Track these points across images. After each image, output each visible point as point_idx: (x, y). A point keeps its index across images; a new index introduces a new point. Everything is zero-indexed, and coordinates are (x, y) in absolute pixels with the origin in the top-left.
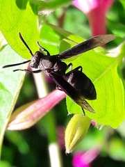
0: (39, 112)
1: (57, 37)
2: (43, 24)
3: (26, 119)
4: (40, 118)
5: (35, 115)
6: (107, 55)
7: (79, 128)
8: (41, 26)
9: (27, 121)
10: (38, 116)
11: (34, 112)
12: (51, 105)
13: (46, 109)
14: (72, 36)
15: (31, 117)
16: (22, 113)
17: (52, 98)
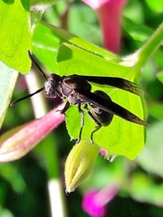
0: (32, 139)
1: (57, 40)
2: (36, 23)
3: (15, 148)
4: (33, 146)
5: (26, 143)
6: (121, 64)
7: (84, 159)
8: (34, 26)
9: (16, 150)
10: (31, 144)
11: (25, 139)
12: (48, 130)
13: (41, 135)
14: (75, 38)
15: (21, 144)
16: (10, 140)
17: (48, 120)
